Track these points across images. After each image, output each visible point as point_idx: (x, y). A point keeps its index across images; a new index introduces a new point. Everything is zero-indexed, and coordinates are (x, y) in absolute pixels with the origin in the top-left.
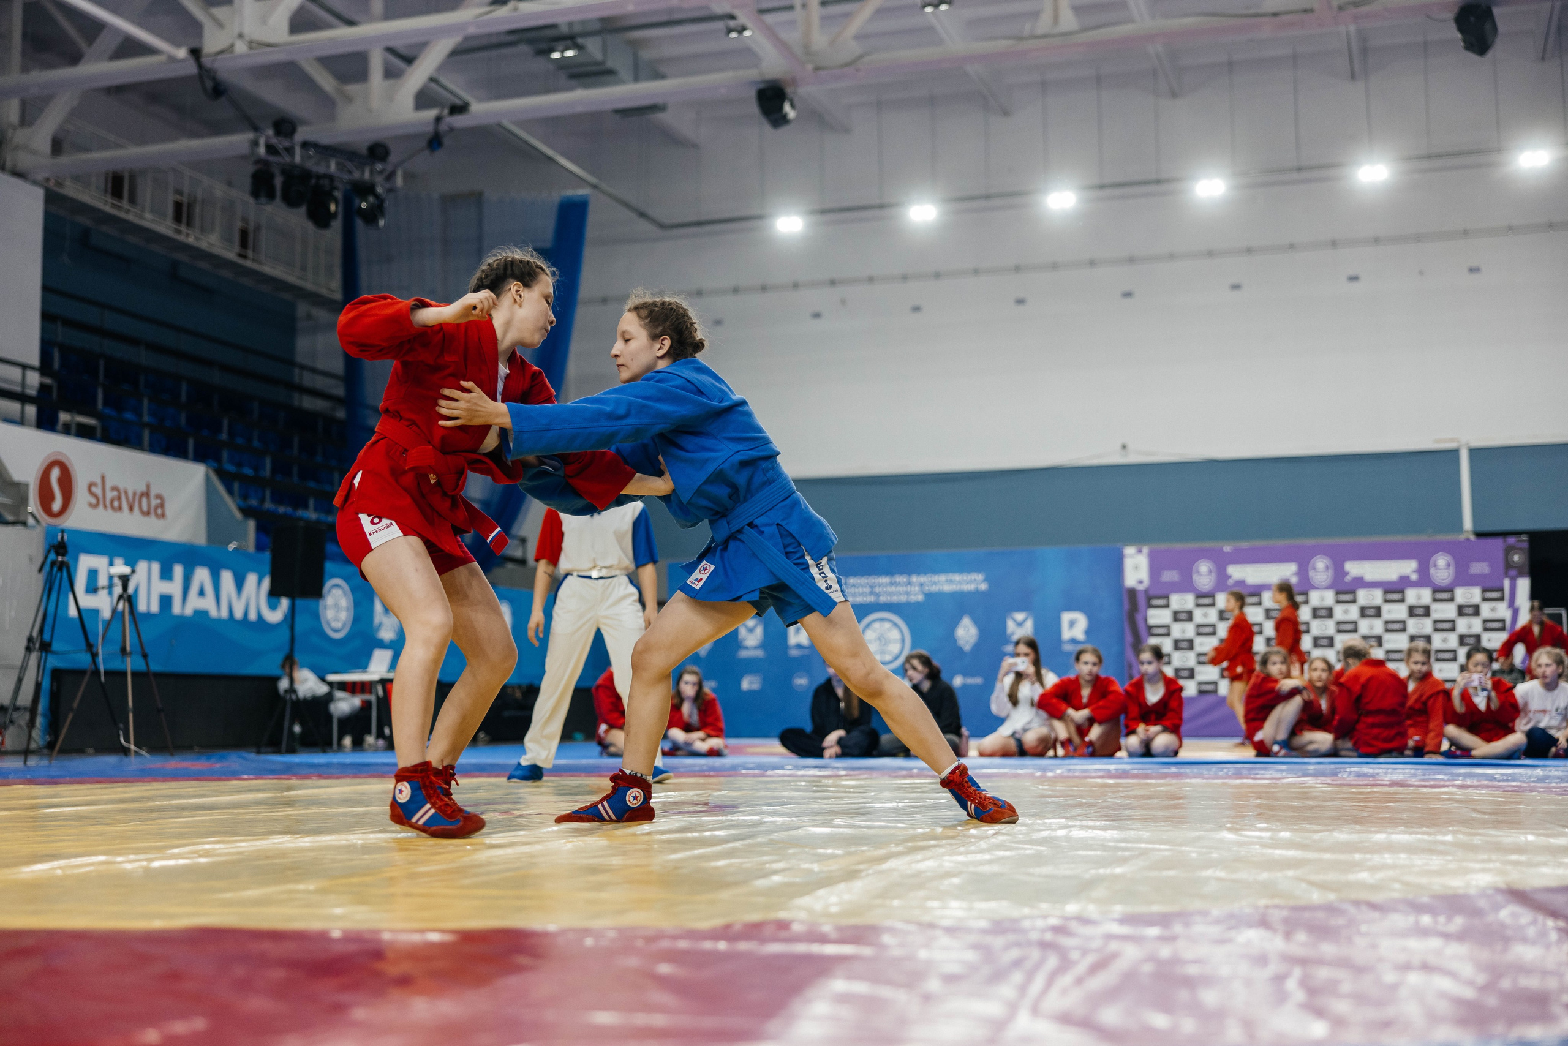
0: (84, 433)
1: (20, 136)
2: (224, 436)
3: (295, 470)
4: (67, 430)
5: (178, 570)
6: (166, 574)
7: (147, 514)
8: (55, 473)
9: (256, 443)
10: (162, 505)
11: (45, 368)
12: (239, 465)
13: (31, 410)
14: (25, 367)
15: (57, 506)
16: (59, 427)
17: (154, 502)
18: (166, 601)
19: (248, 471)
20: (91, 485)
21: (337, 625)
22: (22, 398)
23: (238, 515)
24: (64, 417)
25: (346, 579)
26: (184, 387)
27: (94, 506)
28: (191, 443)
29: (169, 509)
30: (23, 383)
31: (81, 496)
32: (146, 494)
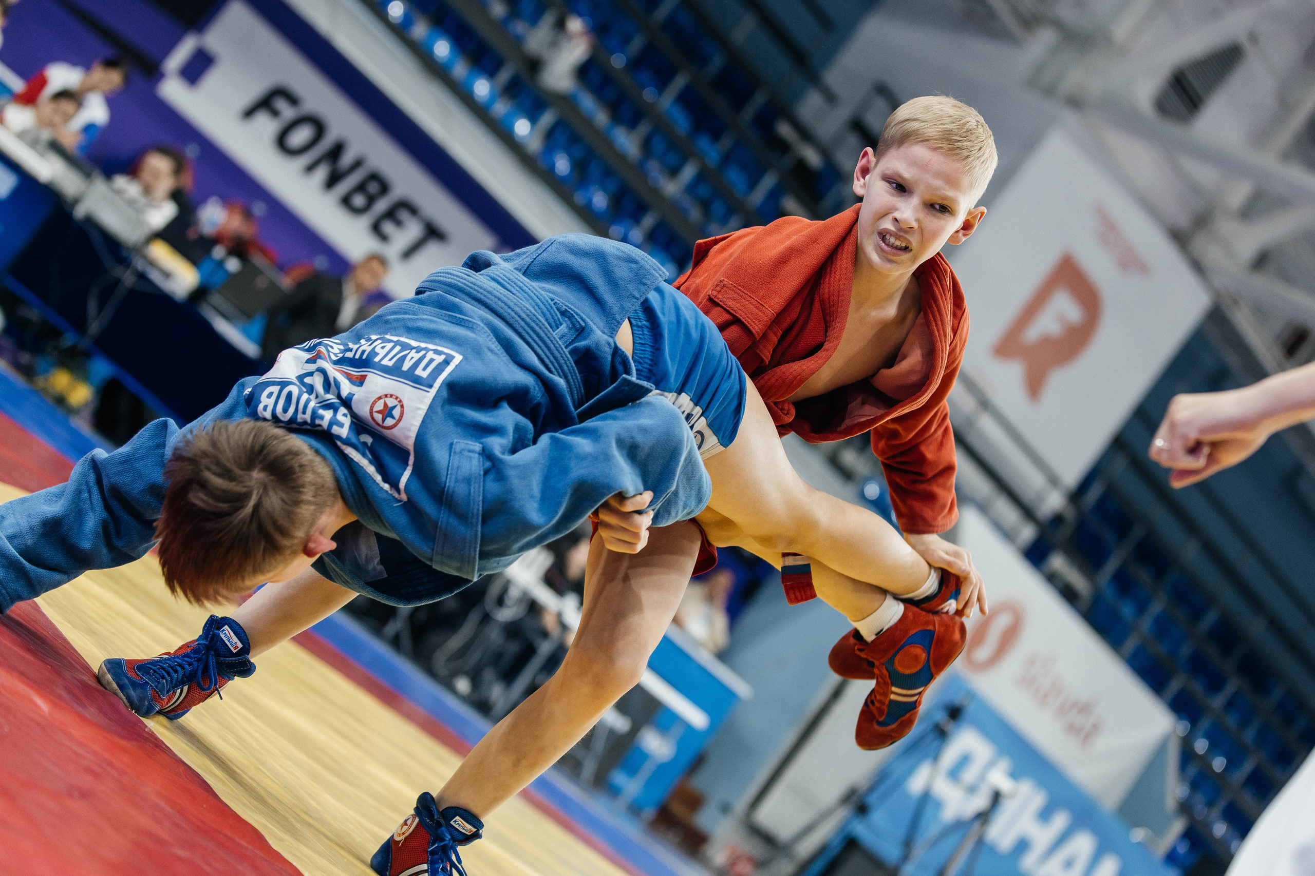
0: (1068, 594)
1: (1227, 227)
2: (1217, 702)
4: (1052, 578)
5: (1060, 821)
6: (1045, 815)
7: (1071, 731)
8: (1003, 622)
9: (1249, 736)
10: (1093, 733)
11: (1077, 495)
12: (1214, 747)
13: (1027, 533)
14: (1053, 480)
15: (981, 655)
17: (1089, 724)
18: (1022, 846)
19: (1218, 764)
20: (1032, 661)
22: (1027, 512)
23: (1172, 805)
24: (1058, 562)
26: (1210, 618)
27: (1021, 684)
28: (1175, 686)
29: (1102, 743)
30: (1040, 498)
31: (1012, 664)
32: (1085, 708)
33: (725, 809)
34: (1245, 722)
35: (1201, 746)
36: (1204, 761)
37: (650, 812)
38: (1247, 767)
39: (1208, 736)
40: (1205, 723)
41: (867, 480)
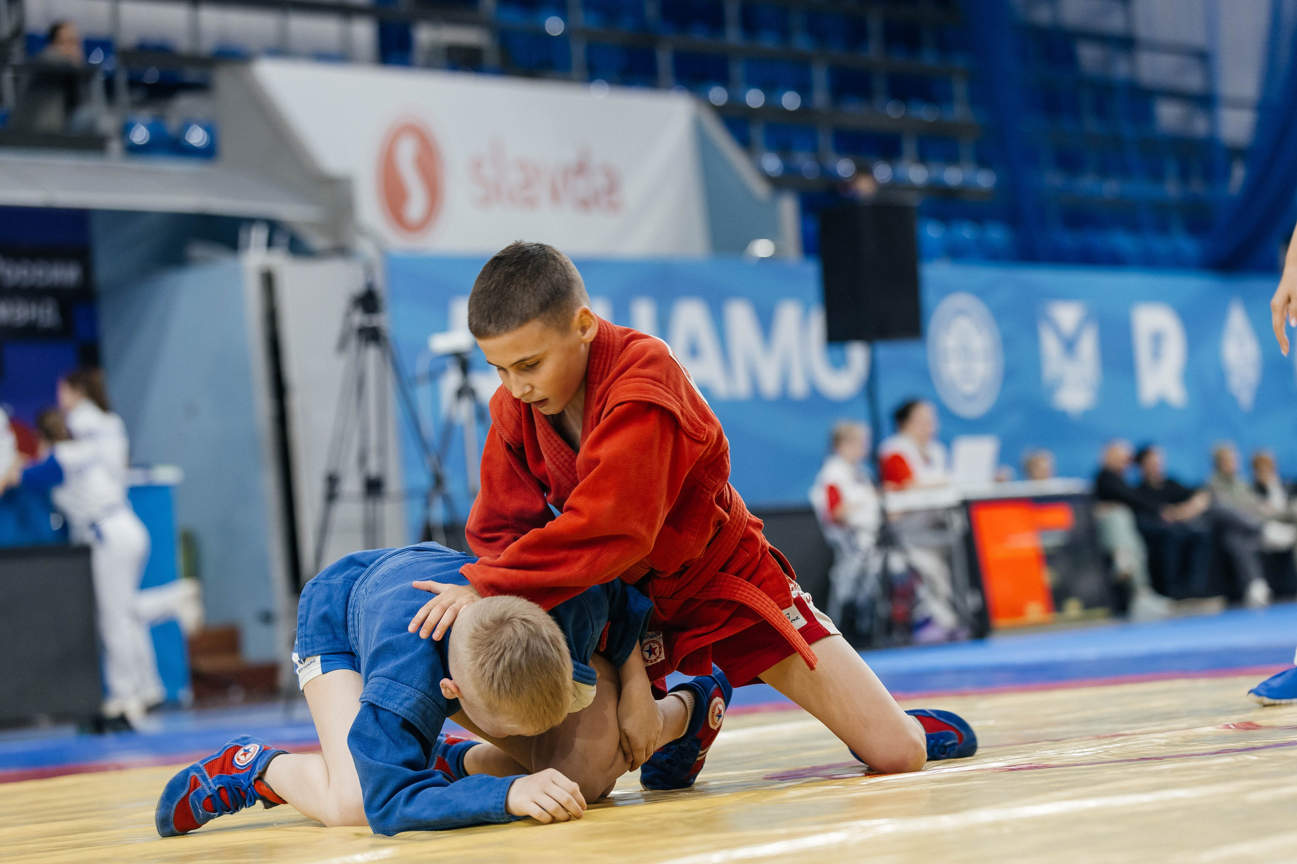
0: (462, 62)
2: (733, 36)
3: (879, 85)
7: (585, 204)
8: (407, 151)
9: (801, 43)
10: (613, 186)
12: (770, 87)
13: (364, 32)
15: (415, 208)
16: (419, 55)
17: (600, 181)
19: (790, 101)
20: (477, 165)
21: (969, 388)
22: (343, 9)
23: (760, 189)
24: (424, 35)
25: (981, 293)
27: (485, 201)
28: (664, 59)
29: (631, 191)
31: (458, 189)
32: (581, 169)
33: (267, 618)
34: (784, 33)
35: (754, 98)
36: (772, 110)
37: (185, 694)
38: (820, 77)
39: (753, 83)
40: (738, 71)
41: (126, 129)
